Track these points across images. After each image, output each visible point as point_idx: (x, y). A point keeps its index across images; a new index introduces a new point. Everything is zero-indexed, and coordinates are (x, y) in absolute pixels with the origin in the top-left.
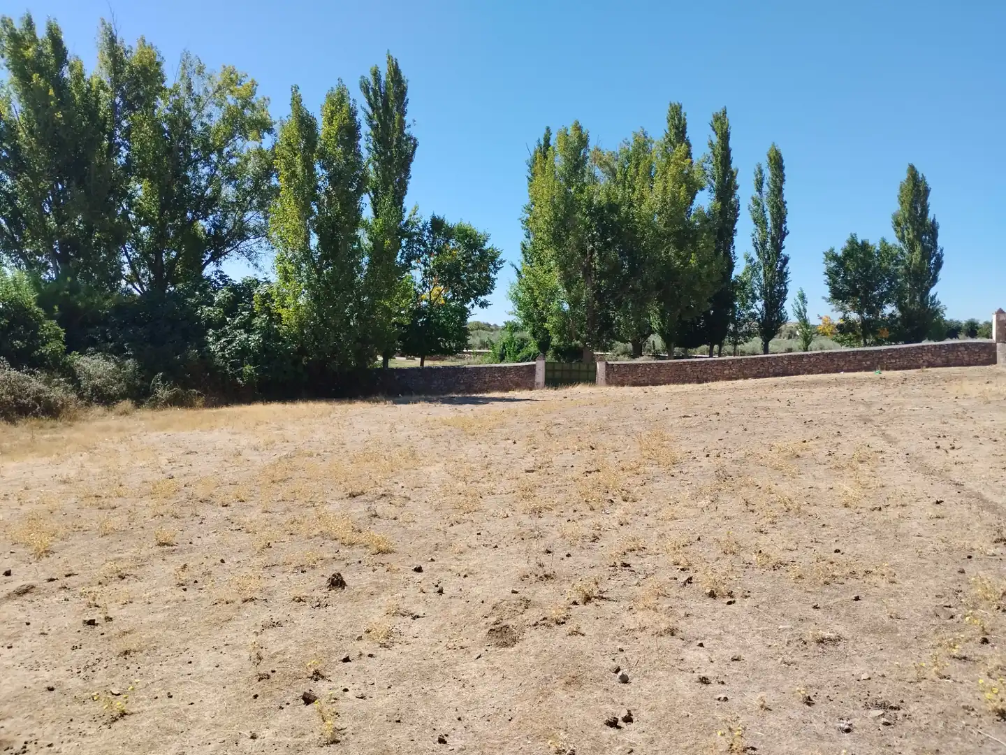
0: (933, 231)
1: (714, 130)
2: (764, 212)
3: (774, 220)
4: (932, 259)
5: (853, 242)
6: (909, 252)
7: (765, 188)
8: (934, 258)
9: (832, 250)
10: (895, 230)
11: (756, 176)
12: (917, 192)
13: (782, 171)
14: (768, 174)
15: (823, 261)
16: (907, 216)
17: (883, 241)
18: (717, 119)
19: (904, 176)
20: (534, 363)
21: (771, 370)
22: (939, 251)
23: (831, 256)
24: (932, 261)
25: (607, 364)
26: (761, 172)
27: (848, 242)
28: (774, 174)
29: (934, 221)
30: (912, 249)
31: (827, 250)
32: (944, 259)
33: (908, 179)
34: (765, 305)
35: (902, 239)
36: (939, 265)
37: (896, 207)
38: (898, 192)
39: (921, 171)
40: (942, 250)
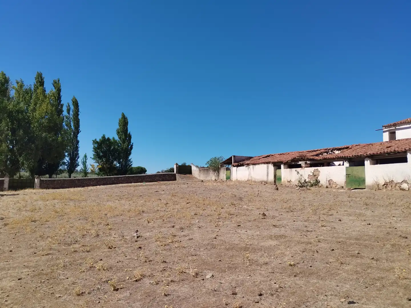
0: (130, 137)
1: (54, 86)
2: (70, 122)
3: (75, 126)
4: (129, 146)
5: (104, 137)
6: (123, 143)
7: (71, 113)
8: (130, 146)
9: (96, 140)
10: (117, 135)
11: (67, 107)
12: (124, 122)
13: (78, 107)
14: (72, 107)
15: (92, 143)
16: (122, 130)
17: (114, 138)
18: (55, 82)
19: (120, 117)
20: (4, 179)
21: (108, 182)
22: (131, 143)
23: (95, 142)
24: (129, 147)
25: (40, 180)
26: (69, 106)
27: (102, 137)
28: (75, 108)
29: (130, 133)
30: (124, 142)
31: (94, 139)
32: (133, 146)
33: (122, 118)
34: (70, 159)
35: (120, 138)
36: (131, 148)
37: (118, 127)
38: (118, 121)
39: (126, 116)
40: (133, 144)
